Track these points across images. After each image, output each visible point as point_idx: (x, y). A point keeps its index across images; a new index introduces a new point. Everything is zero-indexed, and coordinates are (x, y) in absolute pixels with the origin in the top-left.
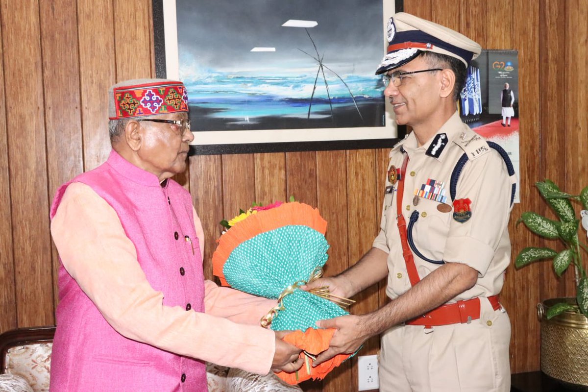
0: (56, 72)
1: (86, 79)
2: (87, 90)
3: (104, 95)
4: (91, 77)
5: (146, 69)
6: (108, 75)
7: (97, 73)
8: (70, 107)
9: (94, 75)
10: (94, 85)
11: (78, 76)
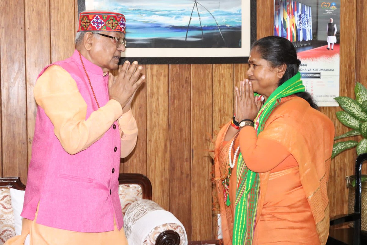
0: (8, 2)
1: (29, 8)
2: (29, 16)
3: (41, 20)
4: (32, 6)
5: (71, 2)
6: (44, 5)
7: (37, 4)
8: (17, 28)
9: (34, 5)
10: (34, 12)
11: (23, 6)
